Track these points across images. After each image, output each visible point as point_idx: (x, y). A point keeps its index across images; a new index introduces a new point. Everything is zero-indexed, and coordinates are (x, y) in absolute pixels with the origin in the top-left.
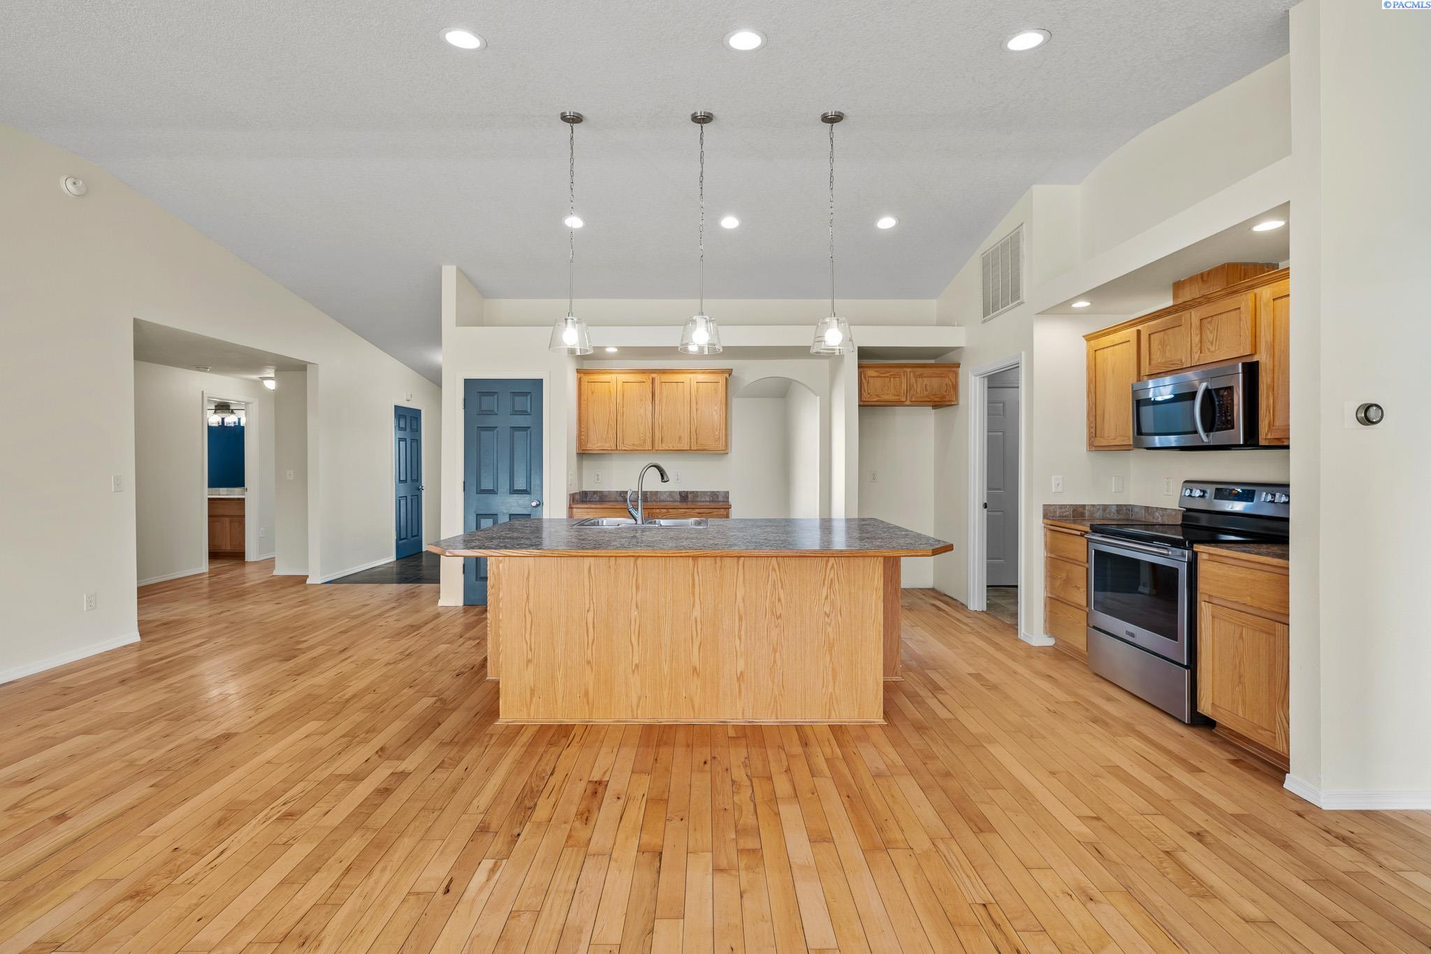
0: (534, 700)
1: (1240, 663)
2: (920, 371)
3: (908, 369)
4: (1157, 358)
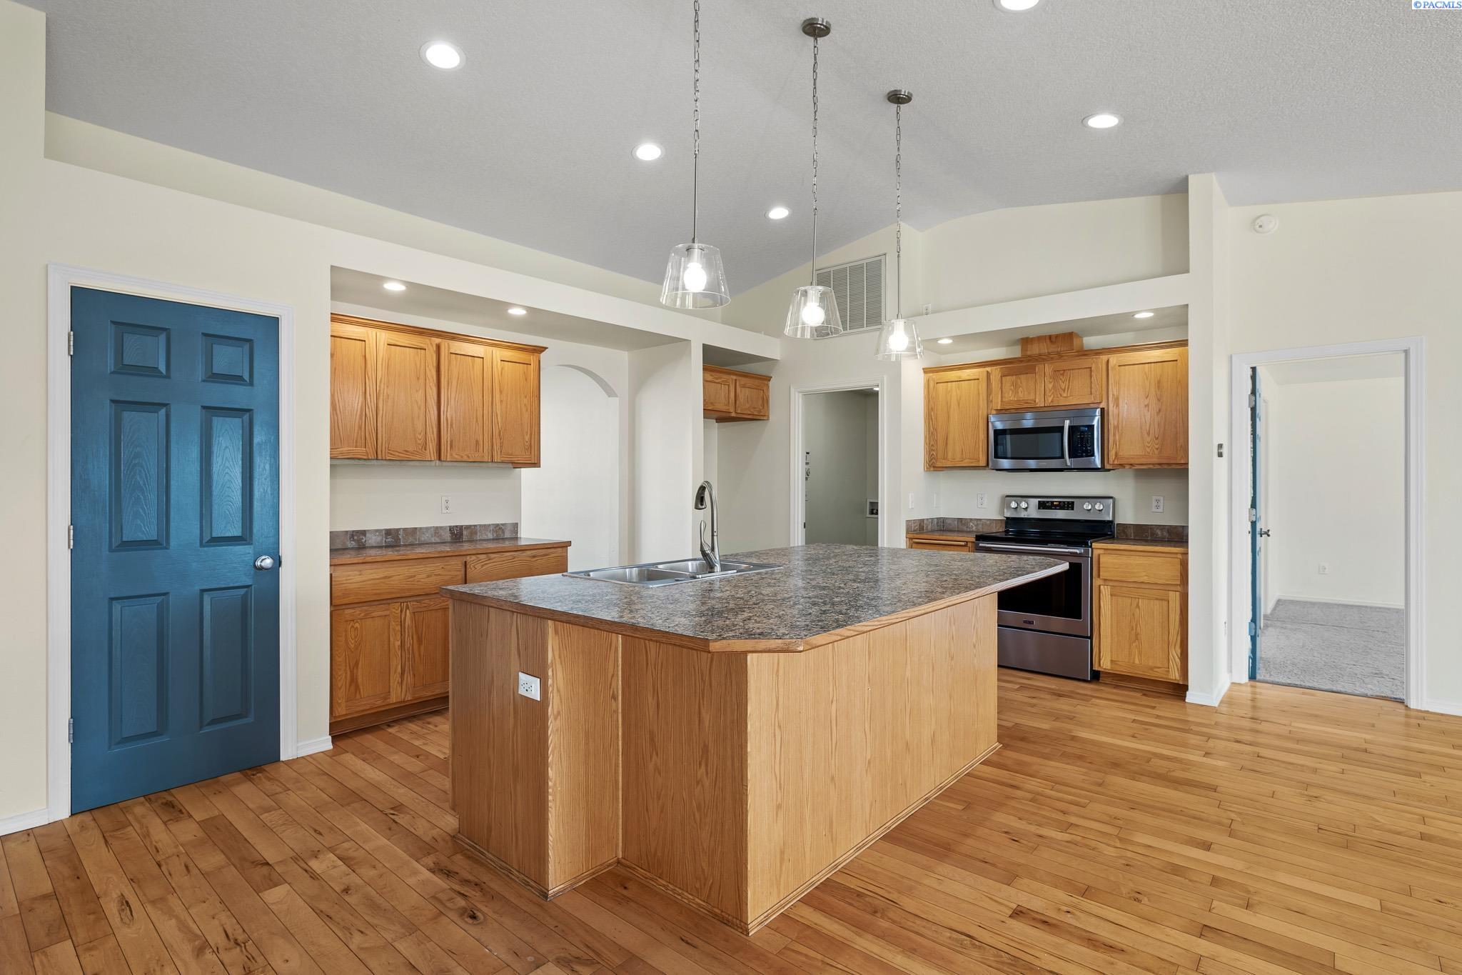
0: (784, 868)
1: (1136, 625)
2: (743, 380)
3: (734, 377)
4: (1010, 396)
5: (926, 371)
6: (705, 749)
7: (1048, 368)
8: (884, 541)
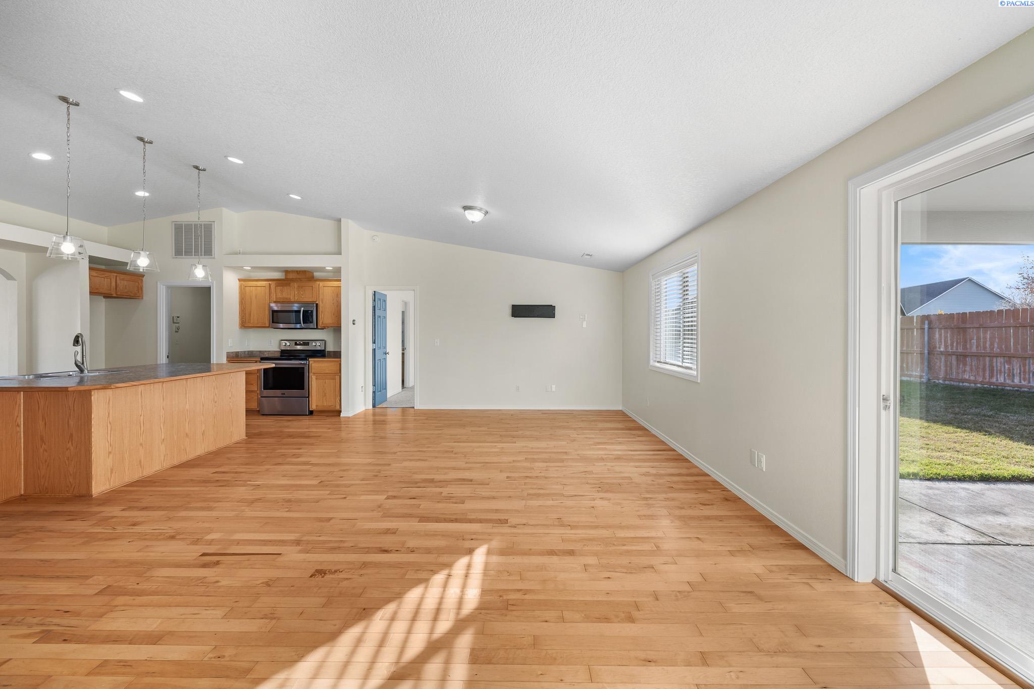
0: (113, 475)
1: (325, 390)
2: (122, 276)
3: (115, 274)
4: (279, 295)
5: (240, 280)
6: (71, 436)
7: (296, 285)
8: (214, 360)
